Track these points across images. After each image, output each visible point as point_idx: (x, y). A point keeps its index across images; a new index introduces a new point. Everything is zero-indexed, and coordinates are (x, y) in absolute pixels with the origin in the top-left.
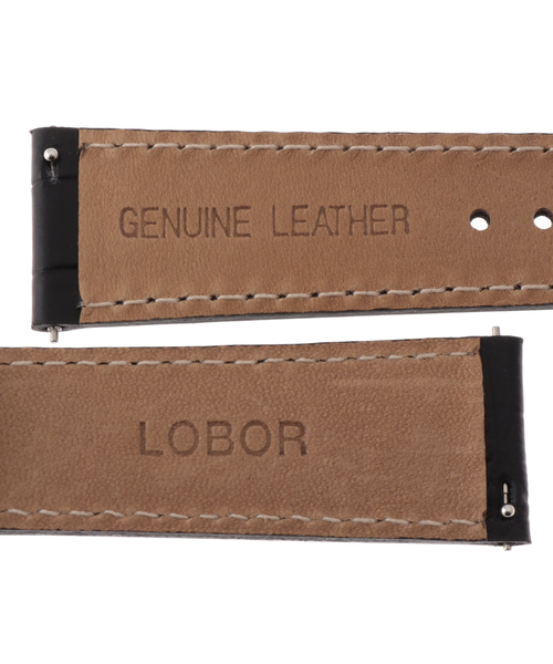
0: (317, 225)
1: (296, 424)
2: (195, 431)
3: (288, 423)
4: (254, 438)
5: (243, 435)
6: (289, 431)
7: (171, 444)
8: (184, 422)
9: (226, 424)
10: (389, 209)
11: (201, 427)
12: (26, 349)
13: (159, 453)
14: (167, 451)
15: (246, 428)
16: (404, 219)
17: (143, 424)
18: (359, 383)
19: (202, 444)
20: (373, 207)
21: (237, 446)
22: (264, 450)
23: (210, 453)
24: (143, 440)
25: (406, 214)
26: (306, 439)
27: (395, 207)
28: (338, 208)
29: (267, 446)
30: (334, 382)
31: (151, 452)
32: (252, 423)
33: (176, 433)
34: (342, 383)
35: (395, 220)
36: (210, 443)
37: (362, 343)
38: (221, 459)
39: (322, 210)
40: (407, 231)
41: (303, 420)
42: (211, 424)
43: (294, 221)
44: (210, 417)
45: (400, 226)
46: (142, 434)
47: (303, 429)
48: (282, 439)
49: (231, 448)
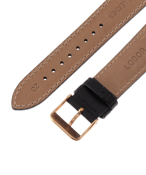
0: (120, 6)
1: (142, 48)
2: (131, 61)
3: (141, 49)
4: (139, 55)
5: (137, 56)
6: (142, 50)
7: (130, 65)
8: (129, 61)
9: (134, 56)
10: (114, 16)
11: (132, 59)
12: (101, 71)
13: (130, 67)
14: (131, 66)
15: (136, 55)
16: (110, 17)
17: (124, 66)
18: (143, 37)
19: (134, 61)
20: (116, 15)
21: (138, 57)
22: (142, 55)
23: (136, 61)
24: (127, 68)
25: (111, 18)
26: (145, 49)
27: (113, 17)
28: (120, 11)
29: (141, 54)
30: (141, 40)
31: (129, 68)
32: (137, 53)
33: (129, 63)
34: (142, 39)
35: (111, 16)
36: (134, 60)
37: (138, 32)
38: (138, 61)
39: (121, 9)
40: (109, 16)
41: (142, 47)
42: (132, 58)
43: (123, 4)
44: (131, 57)
45: (110, 16)
46: (126, 67)
47: (143, 48)
48: (142, 52)
49: (137, 58)
